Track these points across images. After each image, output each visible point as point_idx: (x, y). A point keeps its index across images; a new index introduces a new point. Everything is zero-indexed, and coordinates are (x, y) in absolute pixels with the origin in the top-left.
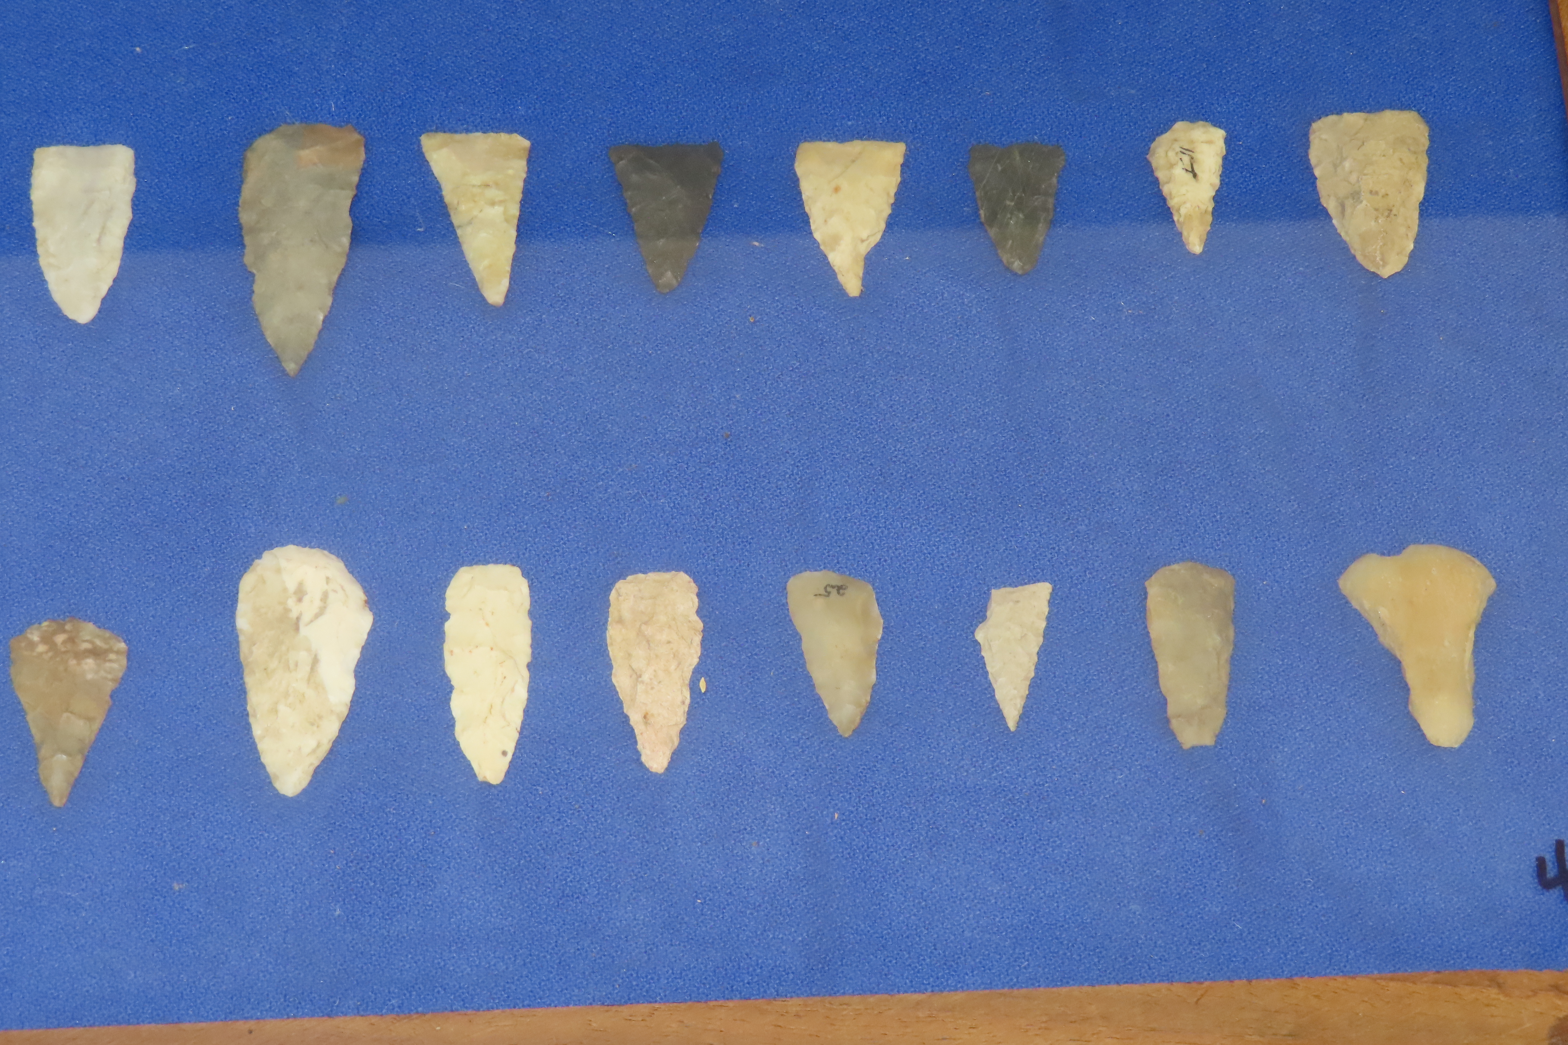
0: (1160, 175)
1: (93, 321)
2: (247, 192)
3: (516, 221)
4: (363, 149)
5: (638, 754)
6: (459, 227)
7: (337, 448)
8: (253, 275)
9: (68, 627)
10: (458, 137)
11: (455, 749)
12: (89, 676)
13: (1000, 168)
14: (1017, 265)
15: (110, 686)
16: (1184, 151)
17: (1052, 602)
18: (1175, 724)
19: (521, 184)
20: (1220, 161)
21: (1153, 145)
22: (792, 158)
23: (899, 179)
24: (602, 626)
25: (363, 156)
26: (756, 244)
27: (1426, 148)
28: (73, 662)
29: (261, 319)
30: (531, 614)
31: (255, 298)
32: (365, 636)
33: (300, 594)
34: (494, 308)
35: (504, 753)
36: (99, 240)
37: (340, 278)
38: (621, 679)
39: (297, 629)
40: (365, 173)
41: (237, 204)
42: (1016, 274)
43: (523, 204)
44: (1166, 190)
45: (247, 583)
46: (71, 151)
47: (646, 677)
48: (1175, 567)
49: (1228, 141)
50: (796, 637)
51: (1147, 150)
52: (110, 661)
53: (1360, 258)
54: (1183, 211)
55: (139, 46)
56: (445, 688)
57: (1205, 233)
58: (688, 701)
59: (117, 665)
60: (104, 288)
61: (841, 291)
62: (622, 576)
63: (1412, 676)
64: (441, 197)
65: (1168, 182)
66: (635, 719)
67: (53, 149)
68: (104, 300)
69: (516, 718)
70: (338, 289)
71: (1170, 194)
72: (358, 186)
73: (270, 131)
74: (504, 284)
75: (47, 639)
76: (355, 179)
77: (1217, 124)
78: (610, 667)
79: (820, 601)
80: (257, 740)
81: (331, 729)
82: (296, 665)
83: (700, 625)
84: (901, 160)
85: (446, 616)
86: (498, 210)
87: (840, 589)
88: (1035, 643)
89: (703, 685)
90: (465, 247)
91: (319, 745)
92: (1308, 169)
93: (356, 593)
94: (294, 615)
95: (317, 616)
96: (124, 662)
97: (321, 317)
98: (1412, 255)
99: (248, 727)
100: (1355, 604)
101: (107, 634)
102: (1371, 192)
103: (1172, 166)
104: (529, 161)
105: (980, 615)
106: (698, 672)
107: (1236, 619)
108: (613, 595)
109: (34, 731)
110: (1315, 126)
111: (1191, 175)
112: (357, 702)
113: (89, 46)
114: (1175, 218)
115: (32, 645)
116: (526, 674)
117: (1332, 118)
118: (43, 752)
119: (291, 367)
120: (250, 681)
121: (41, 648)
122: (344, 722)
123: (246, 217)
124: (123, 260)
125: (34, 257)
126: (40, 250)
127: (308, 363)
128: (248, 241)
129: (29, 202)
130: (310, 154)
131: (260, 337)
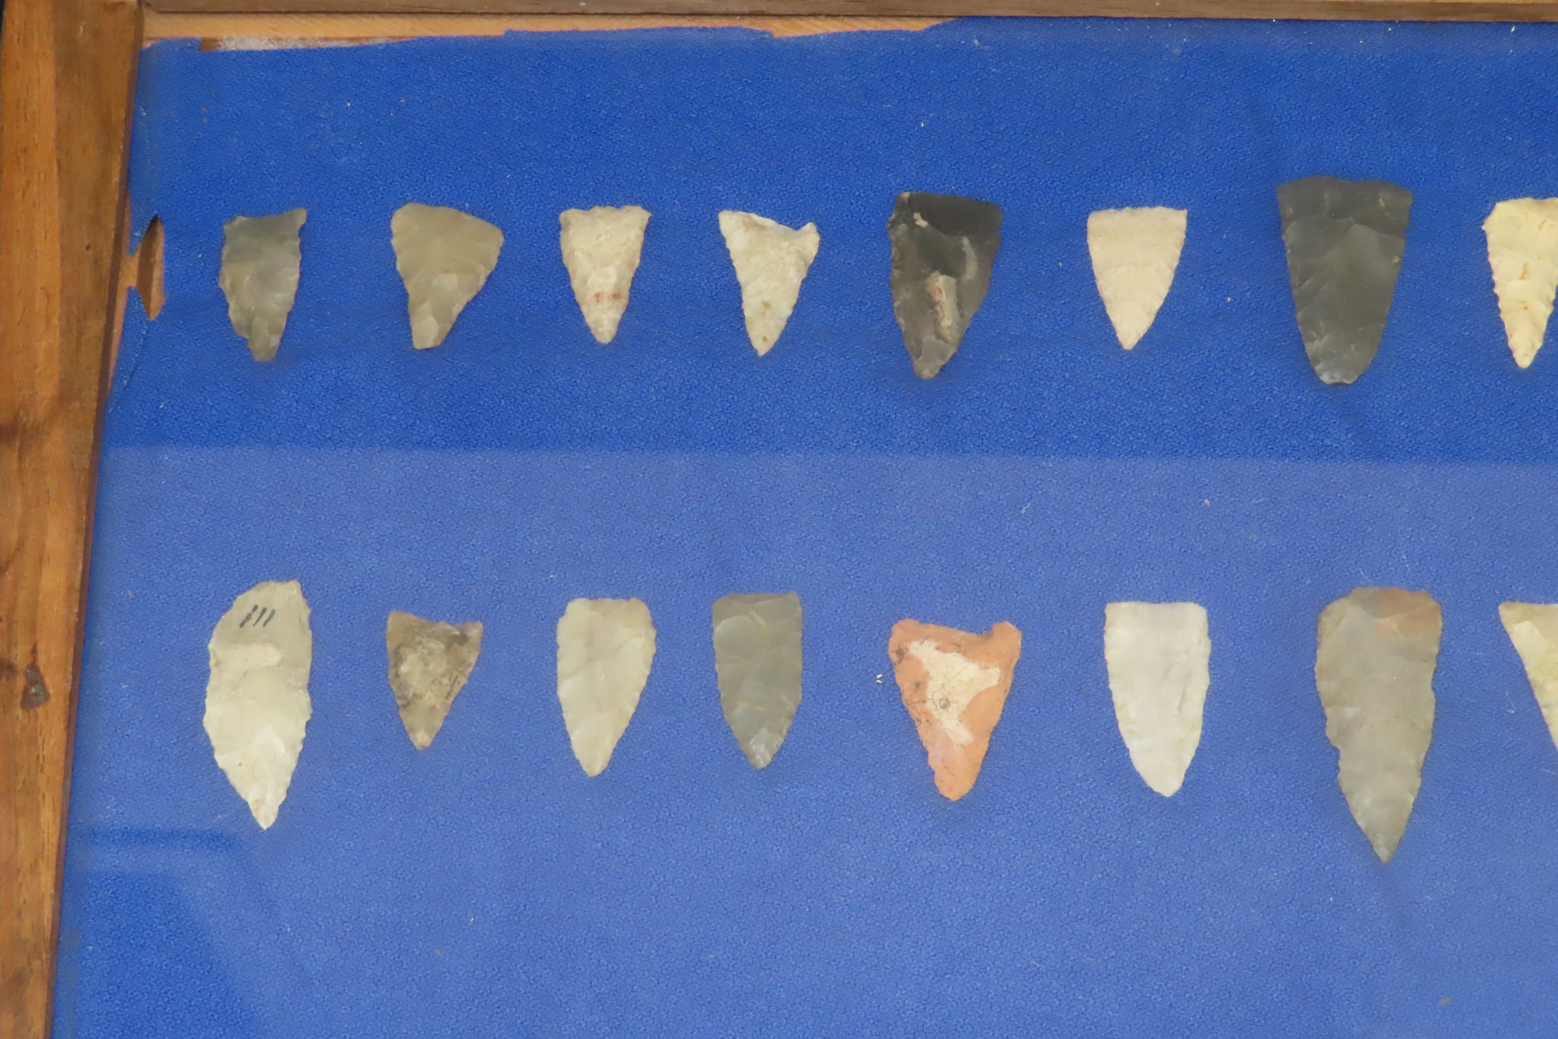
1: (1177, 794)
2: (1321, 656)
4: (1439, 616)
6: (1546, 706)
7: (1438, 943)
8: (1336, 751)
10: (1538, 608)
25: (1439, 624)
29: (1348, 798)
31: (1342, 776)
36: (1180, 708)
37: (1427, 758)
40: (1444, 644)
41: (1312, 670)
46: (1144, 608)
55: (1208, 498)
60: (1187, 759)
67: (1124, 606)
68: (1187, 772)
70: (1427, 769)
72: (1439, 658)
73: (1343, 595)
76: (1435, 650)
90: (1551, 730)
97: (1411, 799)
113: (1156, 496)
119: (1383, 853)
123: (1325, 686)
124: (1204, 728)
125: (1112, 722)
126: (1119, 715)
127: (1402, 846)
128: (1329, 712)
129: (1104, 663)
130: (1385, 622)
131: (1348, 818)
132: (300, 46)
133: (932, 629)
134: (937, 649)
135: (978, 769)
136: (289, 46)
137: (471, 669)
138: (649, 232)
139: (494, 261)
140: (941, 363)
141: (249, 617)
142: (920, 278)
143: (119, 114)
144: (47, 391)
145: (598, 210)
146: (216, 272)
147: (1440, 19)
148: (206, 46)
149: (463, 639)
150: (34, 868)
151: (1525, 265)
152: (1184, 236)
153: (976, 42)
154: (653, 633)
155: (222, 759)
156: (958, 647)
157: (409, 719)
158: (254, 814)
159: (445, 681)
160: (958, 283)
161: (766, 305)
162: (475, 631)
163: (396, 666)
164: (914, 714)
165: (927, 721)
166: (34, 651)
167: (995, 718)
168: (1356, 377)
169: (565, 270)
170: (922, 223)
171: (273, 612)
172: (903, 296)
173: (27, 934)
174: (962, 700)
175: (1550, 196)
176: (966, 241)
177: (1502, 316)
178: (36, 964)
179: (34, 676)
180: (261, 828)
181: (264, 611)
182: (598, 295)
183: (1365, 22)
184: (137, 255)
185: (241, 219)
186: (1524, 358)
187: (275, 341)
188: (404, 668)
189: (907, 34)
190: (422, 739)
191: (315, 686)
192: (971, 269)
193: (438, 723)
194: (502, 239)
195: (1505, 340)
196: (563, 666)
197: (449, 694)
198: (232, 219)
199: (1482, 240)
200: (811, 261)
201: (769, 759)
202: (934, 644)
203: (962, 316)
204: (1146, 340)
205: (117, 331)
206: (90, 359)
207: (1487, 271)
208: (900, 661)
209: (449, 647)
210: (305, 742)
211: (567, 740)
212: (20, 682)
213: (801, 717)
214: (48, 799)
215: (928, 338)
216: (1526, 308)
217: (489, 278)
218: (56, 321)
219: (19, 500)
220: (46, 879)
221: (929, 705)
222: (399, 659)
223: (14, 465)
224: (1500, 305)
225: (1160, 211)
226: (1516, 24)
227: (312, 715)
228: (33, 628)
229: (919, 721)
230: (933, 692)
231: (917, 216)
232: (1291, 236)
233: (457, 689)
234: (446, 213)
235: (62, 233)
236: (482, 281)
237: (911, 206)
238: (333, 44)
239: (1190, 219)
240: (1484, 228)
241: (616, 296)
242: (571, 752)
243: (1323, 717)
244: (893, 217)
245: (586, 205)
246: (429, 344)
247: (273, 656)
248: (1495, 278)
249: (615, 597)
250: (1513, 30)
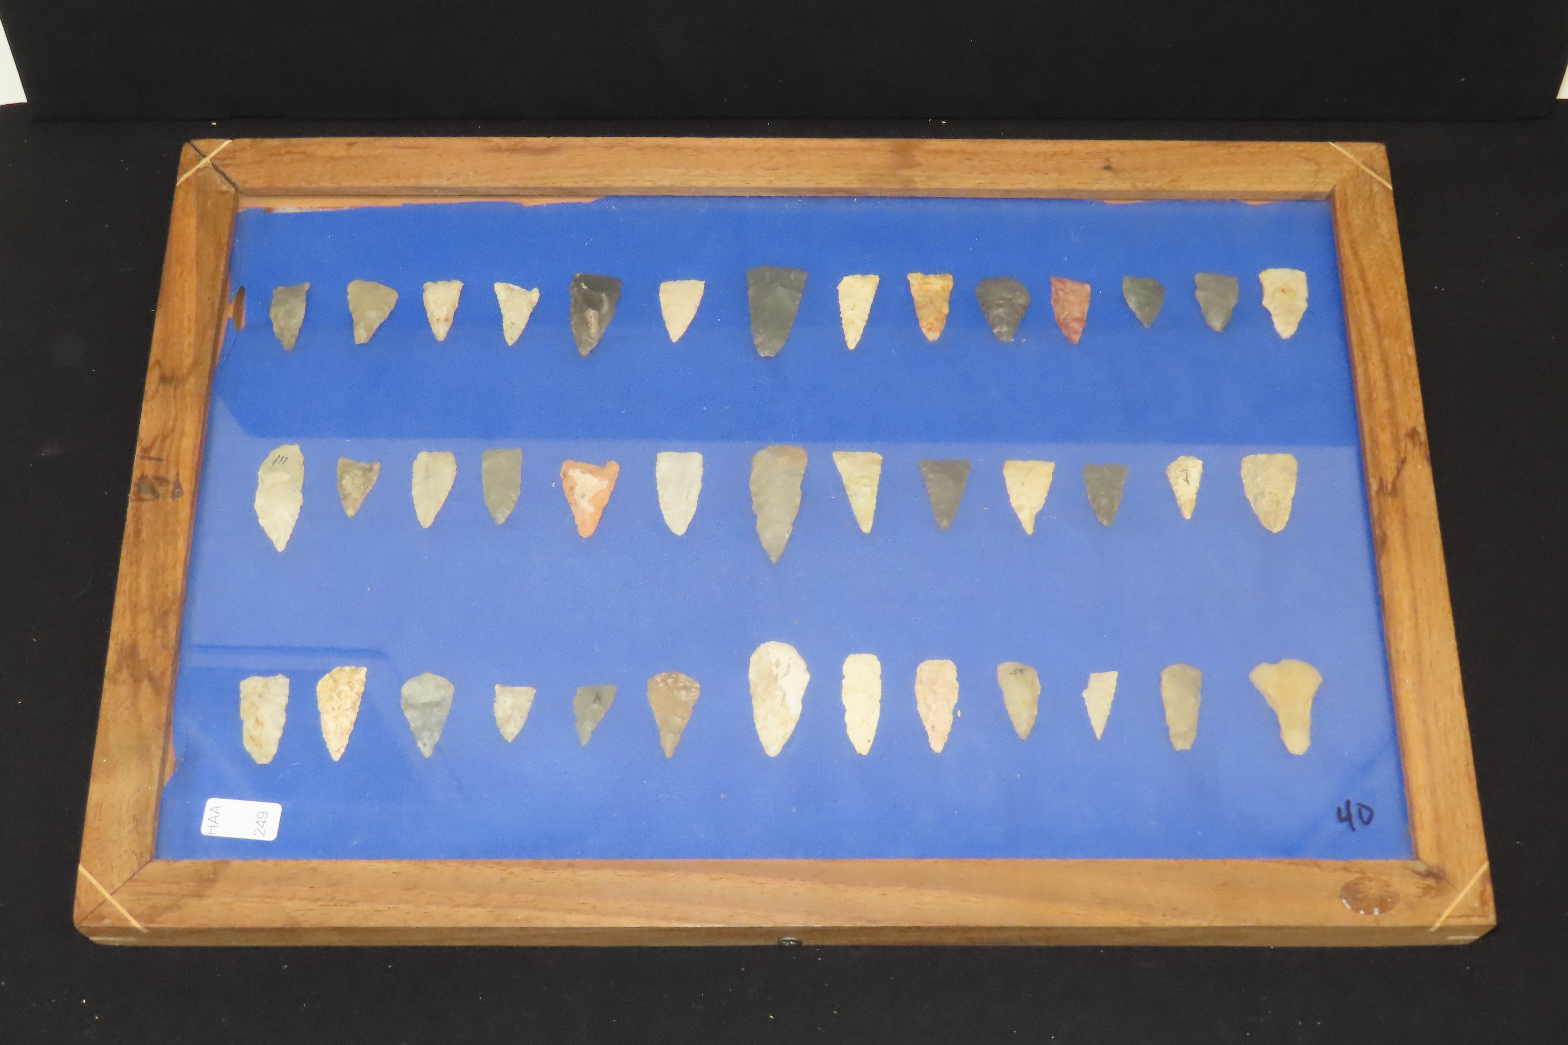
0: (1172, 481)
1: (685, 534)
2: (753, 475)
3: (876, 495)
4: (806, 458)
5: (929, 744)
6: (850, 496)
8: (756, 515)
9: (673, 676)
10: (850, 453)
11: (846, 738)
12: (683, 699)
13: (1098, 476)
14: (1105, 522)
15: (692, 704)
16: (1184, 470)
17: (1118, 681)
18: (1173, 740)
19: (878, 477)
20: (1200, 476)
21: (1168, 467)
22: (1002, 468)
23: (1051, 480)
24: (912, 683)
25: (806, 460)
26: (986, 508)
27: (1296, 472)
28: (676, 692)
29: (760, 536)
30: (881, 677)
31: (757, 526)
32: (807, 685)
33: (777, 664)
34: (866, 534)
35: (869, 741)
36: (687, 497)
37: (796, 518)
38: (921, 709)
39: (776, 681)
40: (807, 470)
41: (748, 481)
42: (1104, 526)
43: (879, 486)
44: (1174, 488)
45: (754, 658)
46: (674, 454)
47: (933, 709)
48: (1175, 666)
49: (1204, 466)
50: (1001, 692)
51: (1166, 469)
52: (693, 692)
53: (1263, 523)
54: (1182, 499)
55: (705, 406)
56: (842, 711)
57: (1192, 510)
58: (952, 720)
59: (695, 694)
60: (689, 519)
61: (1023, 531)
62: (922, 661)
63: (1282, 721)
64: (842, 482)
65: (1176, 485)
66: (928, 728)
67: (665, 453)
68: (689, 525)
69: (874, 725)
70: (795, 523)
71: (1176, 490)
72: (804, 475)
73: (764, 448)
74: (871, 524)
75: (664, 681)
76: (803, 472)
77: (1199, 458)
78: (916, 703)
79: (1012, 677)
80: (758, 731)
81: (791, 727)
82: (776, 697)
83: (958, 685)
84: (1052, 471)
85: (843, 677)
86: (868, 489)
87: (1021, 671)
88: (1110, 699)
89: (959, 714)
90: (852, 506)
91: (786, 734)
92: (1240, 480)
93: (802, 665)
94: (775, 674)
95: (785, 675)
96: (699, 693)
97: (788, 536)
98: (1288, 523)
99: (754, 725)
100: (1257, 687)
101: (691, 679)
102: (1270, 493)
103: (1177, 478)
104: (881, 466)
105: (1084, 685)
106: (957, 707)
107: (1202, 691)
108: (918, 670)
109: (658, 722)
110: (1244, 459)
111: (1186, 482)
112: (803, 715)
113: (682, 406)
114: (1178, 502)
115: (658, 683)
116: (879, 705)
117: (1252, 456)
118: (662, 733)
119: (774, 559)
120: (755, 703)
121: (661, 685)
122: (797, 723)
123: (753, 488)
124: (698, 506)
125: (658, 503)
126: (660, 501)
127: (782, 557)
128: (754, 499)
129: (655, 478)
130: (782, 460)
131: (760, 545)
132: (309, 210)
133: (580, 464)
134: (581, 472)
135: (596, 525)
136: (305, 210)
137: (374, 483)
138: (463, 292)
139: (393, 306)
140: (590, 349)
141: (276, 461)
142: (582, 311)
143: (225, 240)
144: (188, 361)
145: (440, 283)
146: (268, 312)
147: (822, 195)
148: (268, 211)
149: (370, 469)
150: (174, 567)
151: (854, 304)
152: (703, 293)
153: (614, 207)
154: (455, 467)
155: (262, 522)
156: (590, 472)
157: (345, 504)
158: (275, 546)
159: (362, 487)
160: (600, 313)
161: (513, 324)
162: (376, 466)
163: (341, 481)
164: (569, 500)
165: (575, 503)
166: (178, 474)
167: (606, 502)
168: (775, 354)
169: (424, 309)
170: (584, 287)
171: (287, 458)
172: (574, 320)
173: (170, 594)
174: (590, 494)
175: (869, 274)
176: (604, 295)
177: (843, 327)
178: (174, 608)
179: (178, 485)
180: (278, 552)
181: (283, 457)
182: (438, 320)
183: (790, 197)
184: (233, 304)
185: (281, 288)
186: (852, 345)
187: (293, 341)
188: (344, 482)
189: (583, 204)
190: (351, 512)
191: (305, 490)
192: (606, 307)
193: (358, 506)
194: (397, 296)
195: (844, 337)
196: (415, 481)
197: (364, 493)
198: (276, 287)
199: (836, 293)
200: (535, 305)
201: (504, 520)
202: (580, 470)
203: (600, 328)
204: (683, 338)
205: (222, 336)
206: (209, 347)
207: (837, 307)
208: (565, 478)
209: (364, 473)
210: (300, 515)
211: (415, 513)
212: (171, 487)
213: (519, 502)
214: (182, 537)
215: (584, 338)
216: (853, 323)
217: (391, 313)
218: (193, 331)
219: (173, 410)
220: (179, 572)
221: (576, 496)
222: (342, 478)
223: (172, 394)
224: (842, 322)
225: (693, 281)
226: (856, 197)
227: (303, 503)
228: (177, 464)
229: (571, 503)
230: (578, 491)
231: (583, 284)
232: (751, 293)
233: (367, 491)
234: (371, 285)
235: (197, 293)
236: (387, 314)
237: (580, 280)
238: (326, 210)
239: (706, 285)
240: (837, 288)
241: (446, 320)
242: (416, 518)
243: (752, 502)
244: (572, 285)
245: (434, 280)
246: (362, 342)
247: (286, 477)
248: (841, 310)
249: (440, 451)
250: (856, 200)
